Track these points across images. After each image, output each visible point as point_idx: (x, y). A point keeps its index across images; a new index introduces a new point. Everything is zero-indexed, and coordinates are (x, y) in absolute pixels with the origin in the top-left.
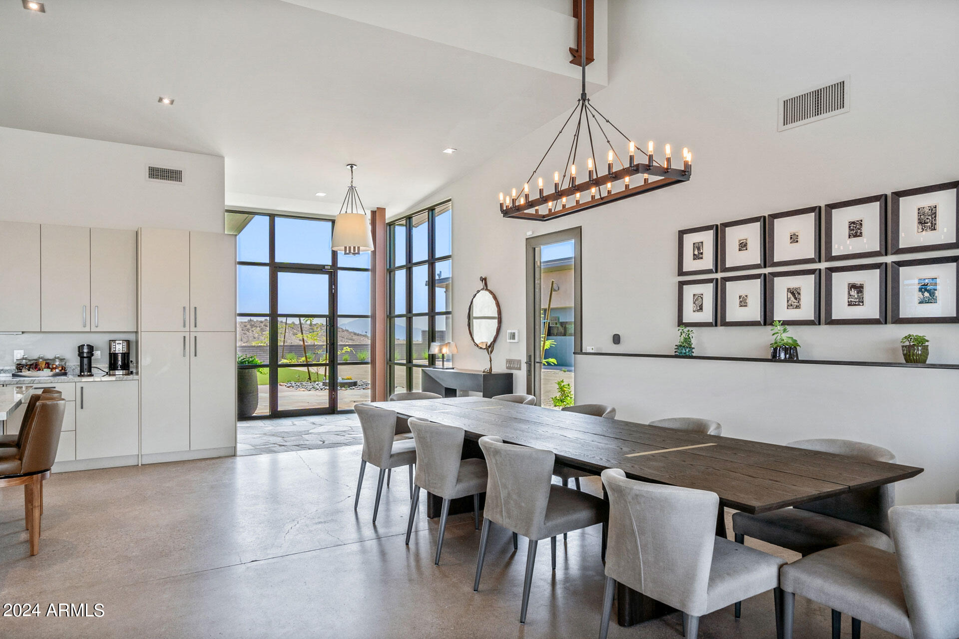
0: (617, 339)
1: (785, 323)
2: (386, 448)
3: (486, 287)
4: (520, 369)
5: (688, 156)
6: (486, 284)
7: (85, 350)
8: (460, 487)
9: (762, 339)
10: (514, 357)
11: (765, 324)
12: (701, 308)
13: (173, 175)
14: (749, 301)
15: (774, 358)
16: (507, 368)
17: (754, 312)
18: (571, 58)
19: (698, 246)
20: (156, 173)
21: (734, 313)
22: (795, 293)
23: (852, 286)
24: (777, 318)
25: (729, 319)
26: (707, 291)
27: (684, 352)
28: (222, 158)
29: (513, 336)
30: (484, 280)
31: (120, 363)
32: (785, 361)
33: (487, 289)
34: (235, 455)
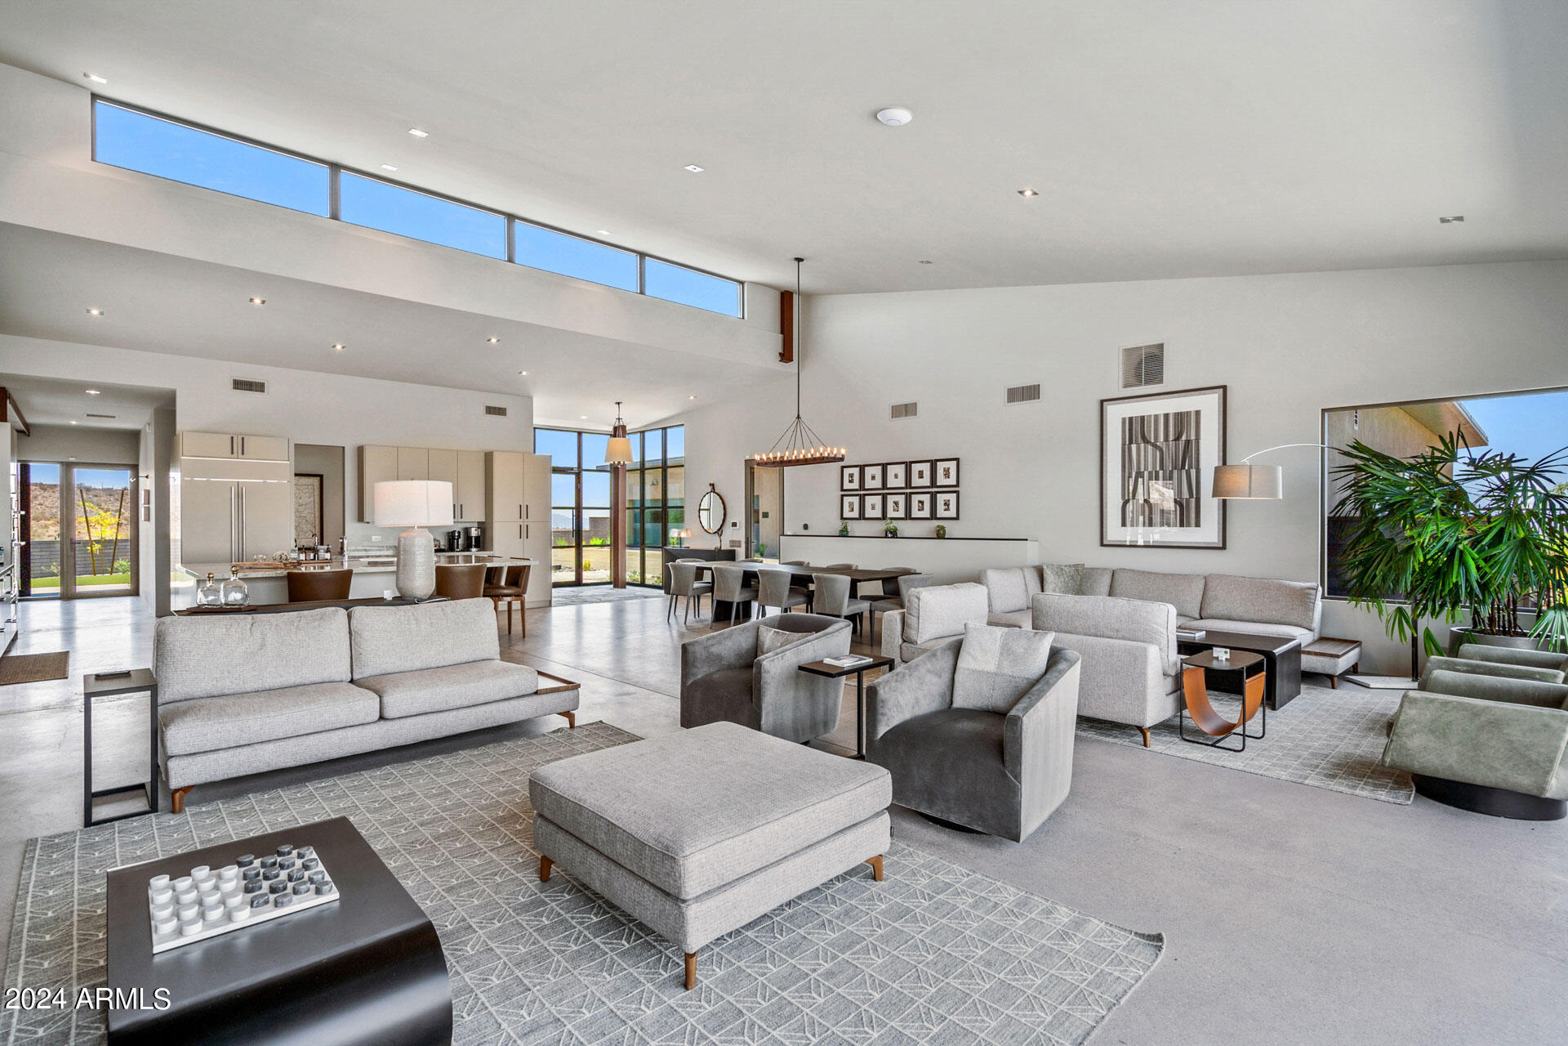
0: (806, 527)
1: (891, 519)
2: (691, 585)
3: (713, 491)
4: (740, 546)
5: (843, 451)
6: (714, 488)
7: (457, 534)
8: (743, 596)
9: (880, 527)
10: (735, 538)
11: (884, 519)
12: (852, 510)
13: (501, 411)
14: (876, 507)
15: (886, 537)
16: (731, 546)
17: (878, 513)
18: (779, 359)
19: (851, 476)
20: (491, 410)
21: (869, 513)
22: (896, 503)
23: (920, 502)
24: (888, 516)
25: (866, 516)
26: (856, 500)
27: (844, 534)
28: (530, 398)
29: (734, 525)
30: (712, 485)
31: (473, 544)
32: (891, 537)
33: (714, 492)
34: (550, 606)
